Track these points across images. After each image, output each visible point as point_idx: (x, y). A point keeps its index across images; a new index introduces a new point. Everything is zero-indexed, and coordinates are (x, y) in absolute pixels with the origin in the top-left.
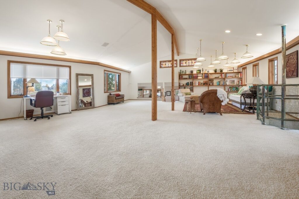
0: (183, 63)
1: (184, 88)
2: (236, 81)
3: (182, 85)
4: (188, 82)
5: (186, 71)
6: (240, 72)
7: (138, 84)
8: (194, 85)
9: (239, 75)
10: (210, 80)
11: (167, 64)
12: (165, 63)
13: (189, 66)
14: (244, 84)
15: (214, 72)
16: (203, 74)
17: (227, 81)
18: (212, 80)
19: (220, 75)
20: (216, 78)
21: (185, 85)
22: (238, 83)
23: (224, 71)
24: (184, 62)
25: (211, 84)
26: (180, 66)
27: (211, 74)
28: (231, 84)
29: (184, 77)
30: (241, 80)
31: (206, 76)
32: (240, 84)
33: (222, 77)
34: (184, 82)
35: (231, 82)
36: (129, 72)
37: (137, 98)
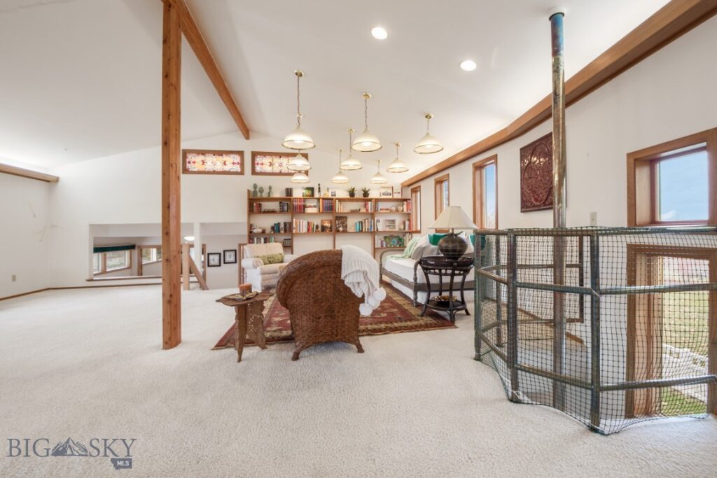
0: (262, 164)
1: (265, 242)
2: (398, 220)
3: (260, 230)
4: (279, 223)
5: (270, 188)
6: (406, 200)
7: (93, 227)
8: (294, 231)
9: (405, 207)
10: (338, 218)
11: (209, 163)
12: (201, 158)
13: (280, 174)
14: (414, 230)
15: (348, 197)
16: (319, 199)
17: (378, 221)
18: (342, 218)
19: (363, 203)
20: (354, 212)
21: (268, 230)
22: (402, 227)
23: (373, 194)
24: (267, 160)
25: (341, 229)
26: (254, 172)
27: (341, 200)
28: (388, 229)
29: (267, 206)
30: (409, 220)
31: (329, 205)
32: (407, 229)
33: (367, 210)
34: (265, 222)
35: (387, 224)
36: (48, 181)
37: (88, 280)
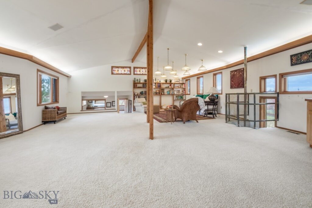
0: (137, 71)
1: (139, 98)
2: (181, 90)
3: (137, 94)
4: (143, 92)
5: (140, 79)
6: (184, 83)
7: (83, 93)
9: (183, 86)
10: (162, 90)
11: (120, 71)
12: (117, 69)
13: (143, 74)
14: (186, 93)
15: (165, 82)
16: (156, 83)
17: (175, 91)
18: (163, 90)
19: (170, 85)
20: (166, 88)
21: (139, 94)
22: (182, 93)
23: (173, 82)
24: (138, 70)
25: (163, 93)
26: (134, 74)
27: (163, 83)
28: (177, 93)
29: (139, 85)
30: (185, 90)
31: (159, 85)
32: (184, 94)
33: (171, 87)
34: (138, 91)
35: (177, 92)
36: (68, 77)
37: (81, 111)
